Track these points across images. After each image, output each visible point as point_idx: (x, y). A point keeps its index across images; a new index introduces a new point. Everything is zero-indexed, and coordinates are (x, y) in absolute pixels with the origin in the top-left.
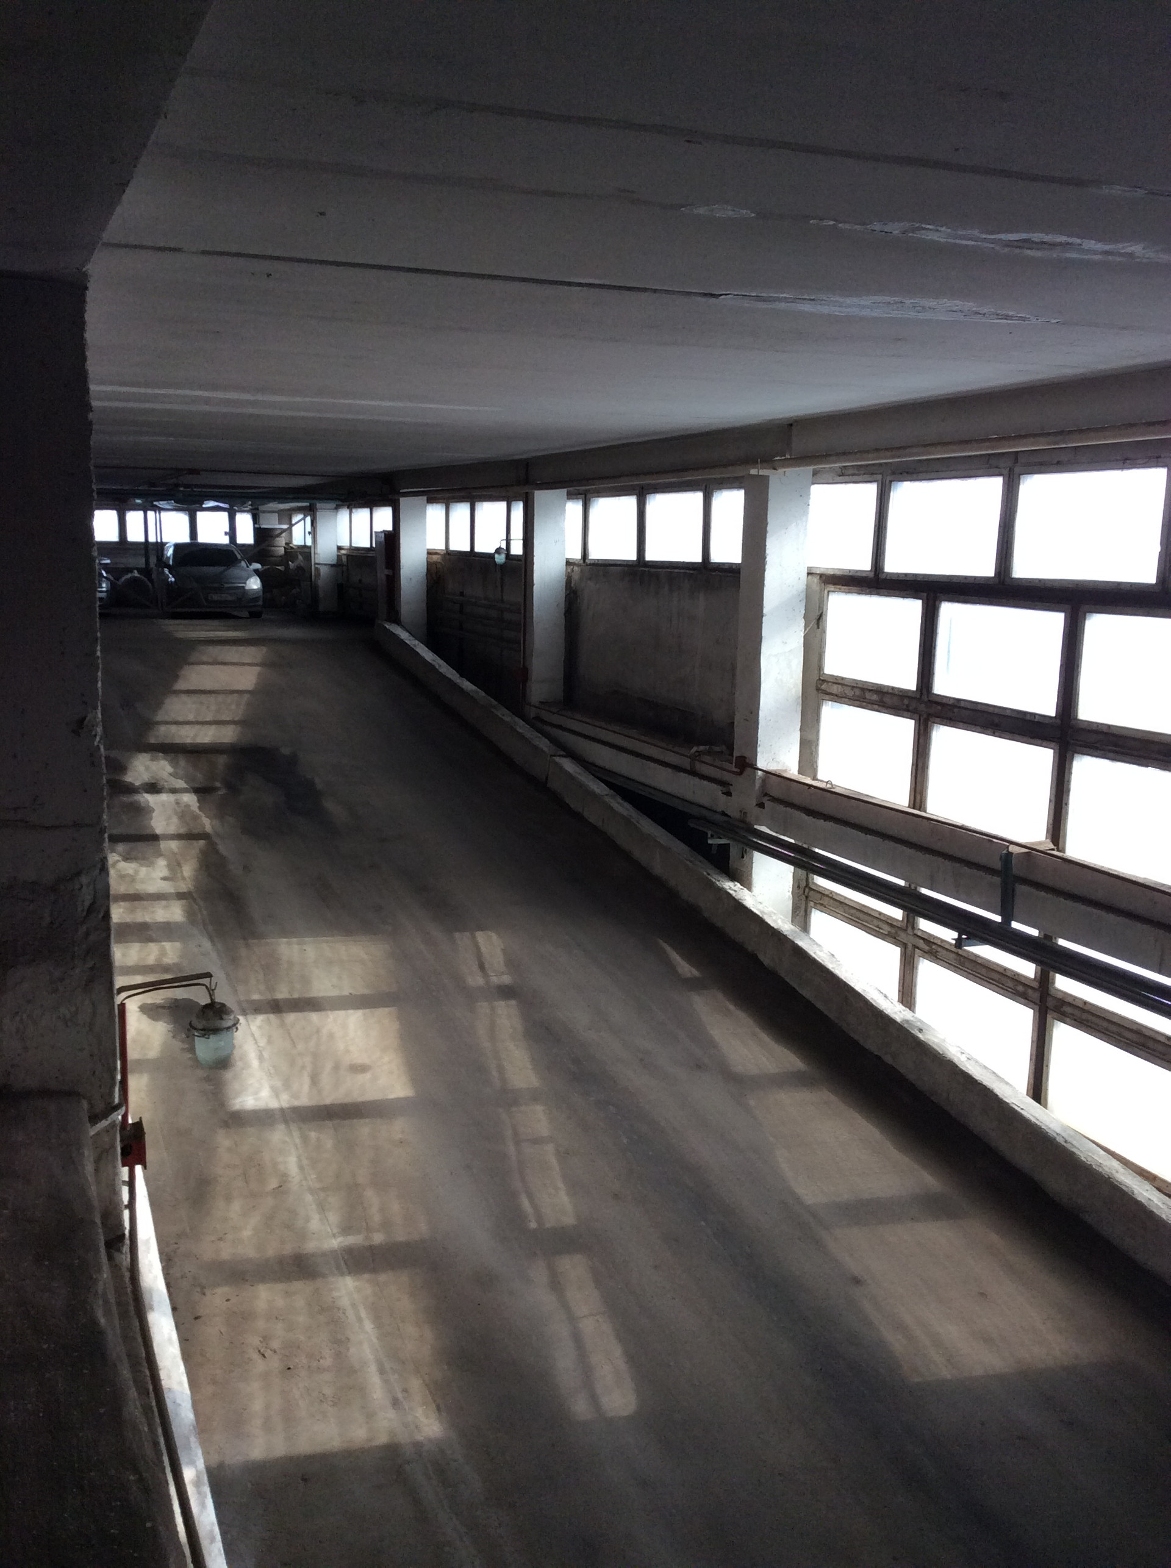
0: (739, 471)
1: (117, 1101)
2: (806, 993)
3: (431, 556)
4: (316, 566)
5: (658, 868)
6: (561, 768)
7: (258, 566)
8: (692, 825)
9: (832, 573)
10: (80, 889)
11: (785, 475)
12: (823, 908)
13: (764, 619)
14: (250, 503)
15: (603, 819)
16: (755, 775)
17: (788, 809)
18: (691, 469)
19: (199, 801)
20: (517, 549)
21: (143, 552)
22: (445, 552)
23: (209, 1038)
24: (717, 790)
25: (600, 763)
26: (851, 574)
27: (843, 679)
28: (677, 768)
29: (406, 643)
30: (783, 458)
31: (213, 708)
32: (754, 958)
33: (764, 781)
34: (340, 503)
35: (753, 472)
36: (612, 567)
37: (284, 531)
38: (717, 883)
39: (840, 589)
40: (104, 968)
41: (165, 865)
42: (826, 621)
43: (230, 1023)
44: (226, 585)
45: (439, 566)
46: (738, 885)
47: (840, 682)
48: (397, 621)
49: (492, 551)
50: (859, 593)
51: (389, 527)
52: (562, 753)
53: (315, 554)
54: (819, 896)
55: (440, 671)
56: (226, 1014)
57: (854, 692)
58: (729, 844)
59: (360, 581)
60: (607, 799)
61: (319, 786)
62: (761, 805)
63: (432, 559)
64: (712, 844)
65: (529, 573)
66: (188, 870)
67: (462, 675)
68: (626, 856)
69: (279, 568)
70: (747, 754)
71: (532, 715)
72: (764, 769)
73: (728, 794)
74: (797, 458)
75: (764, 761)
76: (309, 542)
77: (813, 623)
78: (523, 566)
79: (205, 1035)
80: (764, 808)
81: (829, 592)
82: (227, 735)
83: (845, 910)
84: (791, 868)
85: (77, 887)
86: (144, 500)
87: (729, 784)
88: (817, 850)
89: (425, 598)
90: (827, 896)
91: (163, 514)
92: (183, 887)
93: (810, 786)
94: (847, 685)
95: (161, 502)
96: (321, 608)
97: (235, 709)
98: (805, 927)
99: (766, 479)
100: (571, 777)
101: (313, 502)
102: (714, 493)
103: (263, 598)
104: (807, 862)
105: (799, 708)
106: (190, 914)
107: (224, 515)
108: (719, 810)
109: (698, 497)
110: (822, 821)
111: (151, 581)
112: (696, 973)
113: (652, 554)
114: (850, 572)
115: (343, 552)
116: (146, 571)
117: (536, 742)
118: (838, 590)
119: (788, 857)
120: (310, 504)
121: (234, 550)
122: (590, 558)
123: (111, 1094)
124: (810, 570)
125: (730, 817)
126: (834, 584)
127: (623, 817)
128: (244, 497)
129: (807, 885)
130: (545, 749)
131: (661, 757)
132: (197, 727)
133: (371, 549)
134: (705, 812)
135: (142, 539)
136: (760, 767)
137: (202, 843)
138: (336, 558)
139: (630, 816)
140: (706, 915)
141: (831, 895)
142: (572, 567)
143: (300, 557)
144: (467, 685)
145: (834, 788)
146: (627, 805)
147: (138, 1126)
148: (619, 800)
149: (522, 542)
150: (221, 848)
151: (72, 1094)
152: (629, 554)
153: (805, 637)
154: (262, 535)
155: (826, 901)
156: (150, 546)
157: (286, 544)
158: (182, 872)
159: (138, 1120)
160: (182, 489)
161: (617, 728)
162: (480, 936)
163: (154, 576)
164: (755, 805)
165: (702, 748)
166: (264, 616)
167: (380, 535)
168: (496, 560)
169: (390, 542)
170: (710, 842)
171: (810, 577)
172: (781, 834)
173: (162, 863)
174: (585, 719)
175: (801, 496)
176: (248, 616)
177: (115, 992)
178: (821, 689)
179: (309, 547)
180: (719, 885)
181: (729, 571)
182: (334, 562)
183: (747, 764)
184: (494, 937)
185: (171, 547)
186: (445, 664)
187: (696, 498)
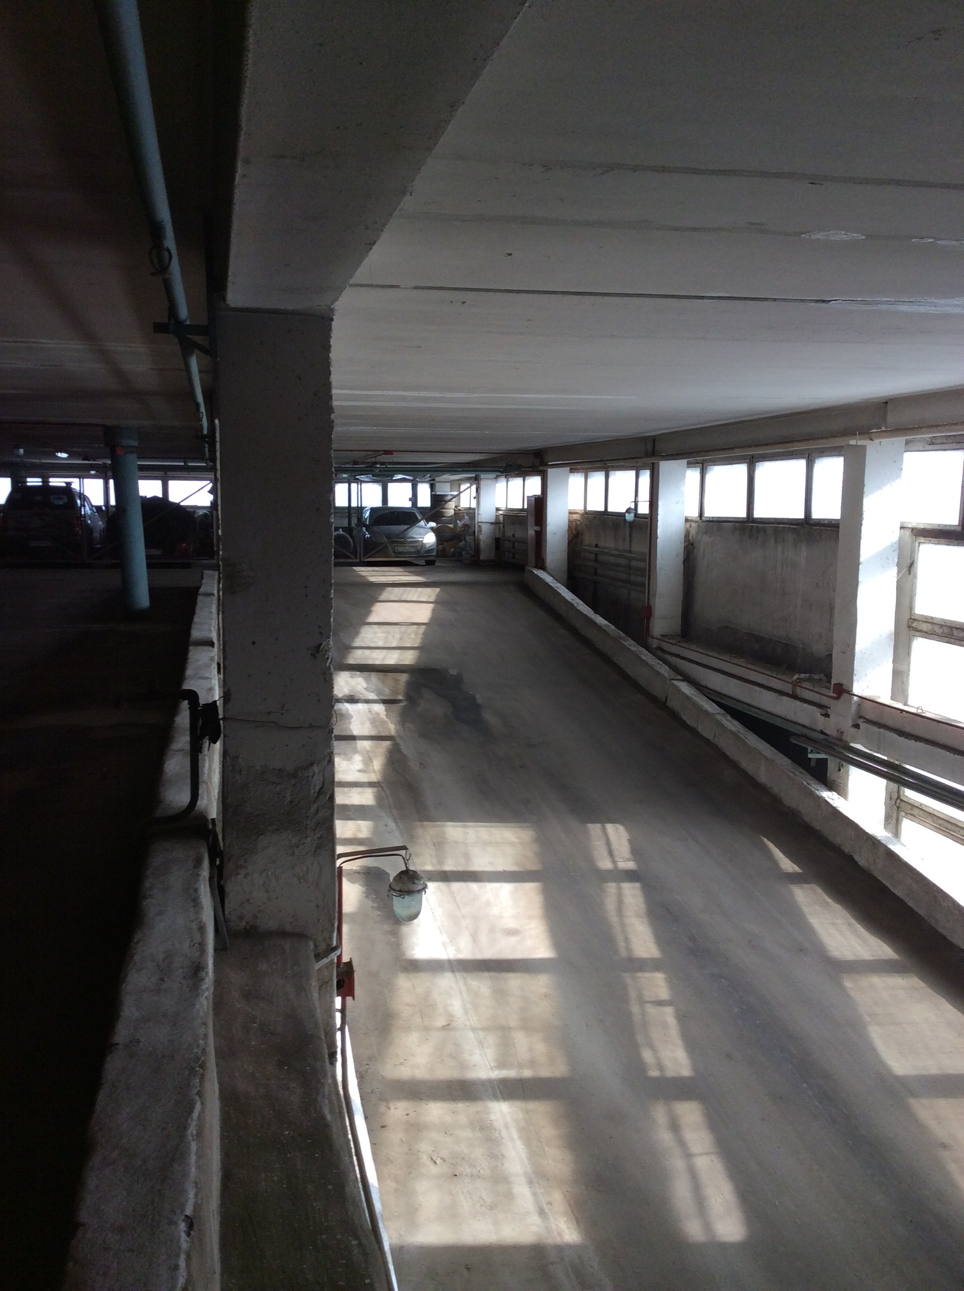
0: (838, 442)
1: (335, 943)
2: (898, 892)
3: (571, 515)
4: (479, 524)
5: (763, 777)
6: (679, 691)
7: (433, 524)
8: (793, 741)
9: (923, 527)
10: (313, 776)
11: (880, 445)
12: (912, 816)
13: (861, 567)
14: (429, 475)
15: (715, 734)
16: (851, 699)
17: (882, 730)
18: (796, 441)
19: (386, 710)
20: (644, 509)
21: (347, 515)
22: (584, 512)
23: (404, 898)
24: (816, 711)
25: (710, 686)
26: (940, 528)
27: (932, 618)
28: (781, 693)
29: (550, 586)
30: (879, 430)
31: (398, 636)
32: (850, 859)
33: (859, 705)
34: (500, 474)
35: (853, 442)
36: (725, 524)
37: (455, 497)
38: (817, 792)
39: (930, 541)
40: (328, 838)
41: (361, 760)
42: (917, 568)
43: (420, 887)
44: (409, 540)
45: (578, 523)
46: (835, 794)
47: (929, 621)
48: (543, 567)
49: (624, 511)
50: (947, 545)
51: (538, 492)
52: (680, 677)
53: (478, 514)
54: (910, 807)
55: (578, 608)
56: (417, 879)
57: (943, 630)
58: (827, 759)
59: (514, 535)
60: (719, 717)
61: (479, 699)
62: (857, 726)
63: (572, 517)
64: (811, 758)
65: (653, 527)
66: (378, 764)
67: (596, 612)
68: (735, 765)
69: (450, 525)
70: (844, 682)
71: (655, 646)
72: (860, 695)
73: (827, 715)
74: (893, 430)
75: (859, 688)
76: (474, 505)
77: (905, 570)
78: (649, 522)
79: (401, 895)
80: (859, 729)
81: (919, 543)
82: (409, 658)
83: (933, 820)
84: (883, 782)
85: (311, 774)
86: (350, 474)
87: (826, 707)
88: (908, 767)
89: (567, 548)
90: (917, 807)
91: (364, 485)
92: (374, 778)
93: (902, 711)
94: (936, 624)
95: (362, 476)
96: (482, 557)
97: (414, 638)
98: (897, 834)
99: (864, 448)
100: (688, 698)
101: (477, 473)
102: (816, 460)
103: (437, 550)
104: (899, 776)
105: (892, 643)
106: (379, 798)
107: (409, 486)
108: (819, 728)
109: (801, 464)
110: (913, 741)
111: (352, 537)
112: (798, 869)
113: (760, 512)
114: (939, 526)
115: (501, 512)
116: (349, 530)
117: (658, 668)
118: (928, 542)
119: (881, 772)
120: (476, 475)
121: (415, 512)
122: (705, 516)
123: (331, 938)
124: (903, 525)
125: (828, 735)
126: (925, 537)
127: (731, 731)
128: (424, 471)
129: (898, 797)
130: (666, 675)
131: (765, 683)
132: (385, 651)
133: (523, 510)
134: (805, 731)
135: (346, 505)
136: (856, 693)
137: (387, 743)
138: (494, 517)
139: (738, 731)
140: (806, 819)
141: (920, 807)
142: (690, 523)
143: (466, 517)
144: (600, 620)
145: (924, 713)
146: (736, 723)
147: (349, 964)
148: (729, 718)
149: (648, 503)
150: (403, 748)
151: (300, 936)
152: (741, 512)
153: (897, 582)
154: (438, 500)
155: (916, 812)
156: (352, 511)
157: (456, 507)
158: (373, 766)
159: (349, 960)
160: (378, 466)
161: (726, 658)
162: (610, 827)
163: (355, 533)
164: (851, 725)
165: (803, 676)
166: (437, 564)
167: (531, 499)
168: (626, 518)
169: (539, 505)
170: (810, 756)
171: (902, 530)
172: (875, 752)
173: (358, 758)
174: (701, 651)
175: (895, 462)
176: (425, 564)
177: (336, 857)
178: (913, 627)
179: (474, 509)
180: (818, 793)
181: (831, 527)
182: (493, 521)
183: (843, 690)
184: (621, 828)
185: (367, 510)
186: (582, 603)
187: (800, 465)
